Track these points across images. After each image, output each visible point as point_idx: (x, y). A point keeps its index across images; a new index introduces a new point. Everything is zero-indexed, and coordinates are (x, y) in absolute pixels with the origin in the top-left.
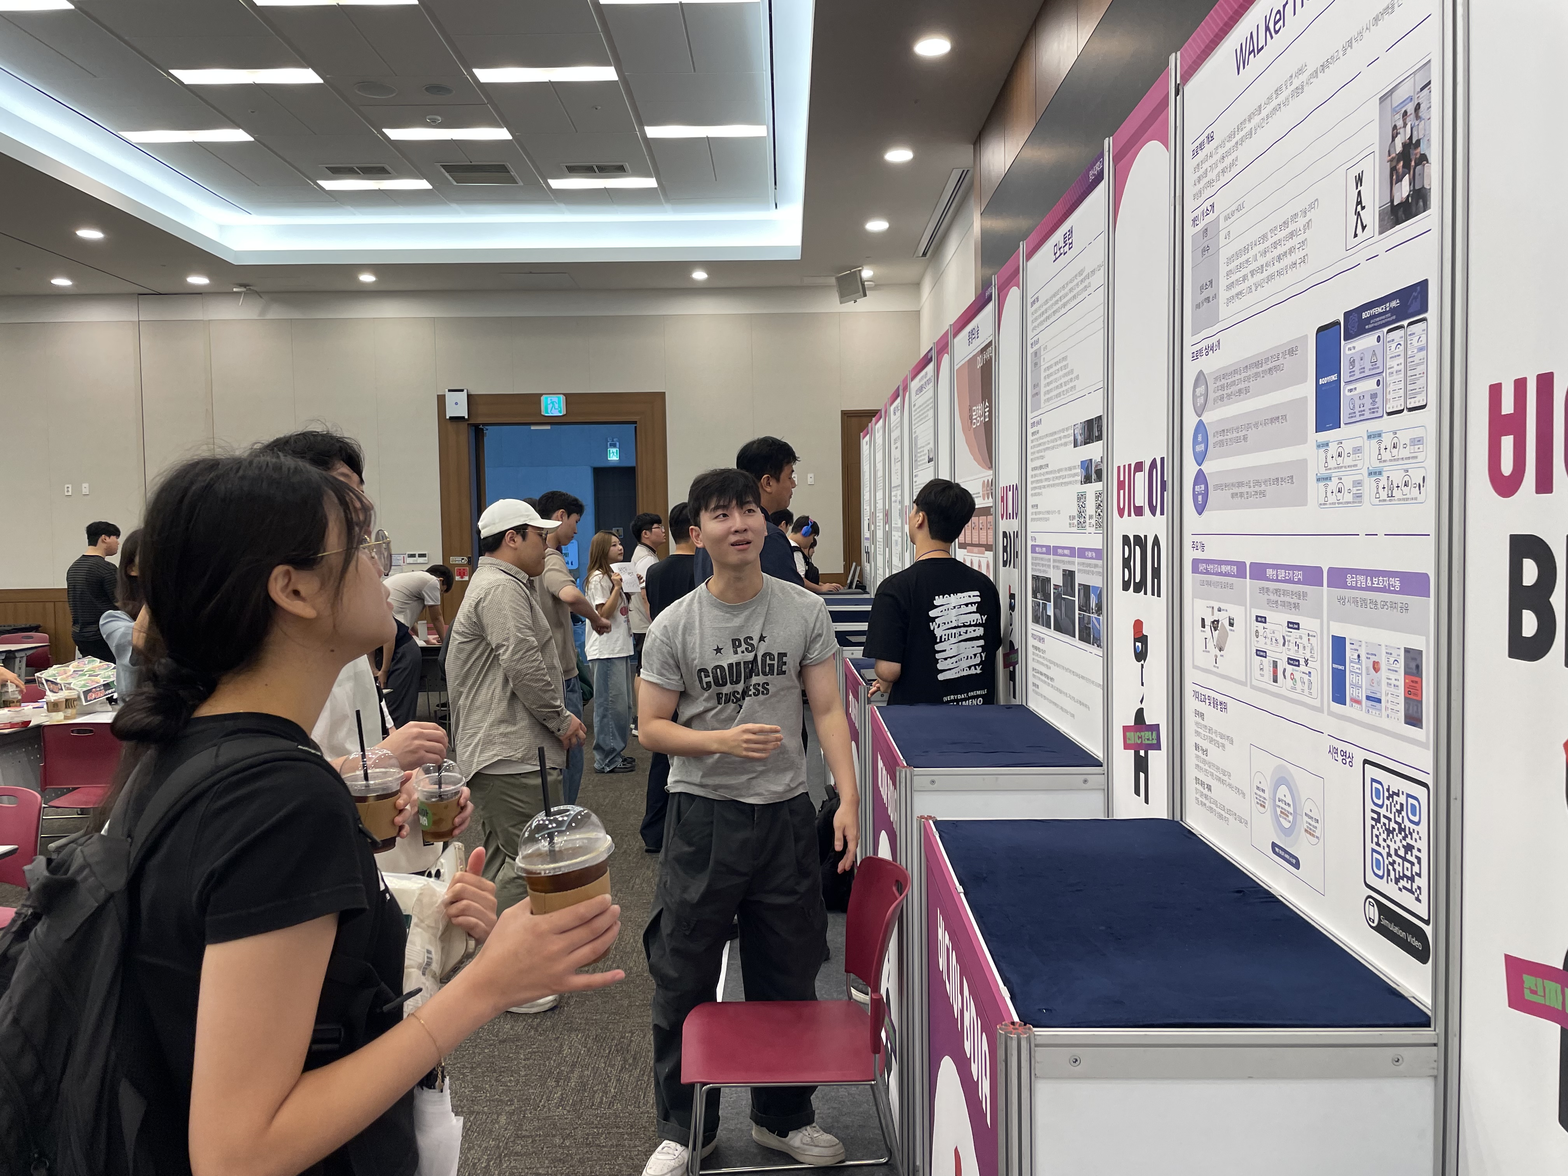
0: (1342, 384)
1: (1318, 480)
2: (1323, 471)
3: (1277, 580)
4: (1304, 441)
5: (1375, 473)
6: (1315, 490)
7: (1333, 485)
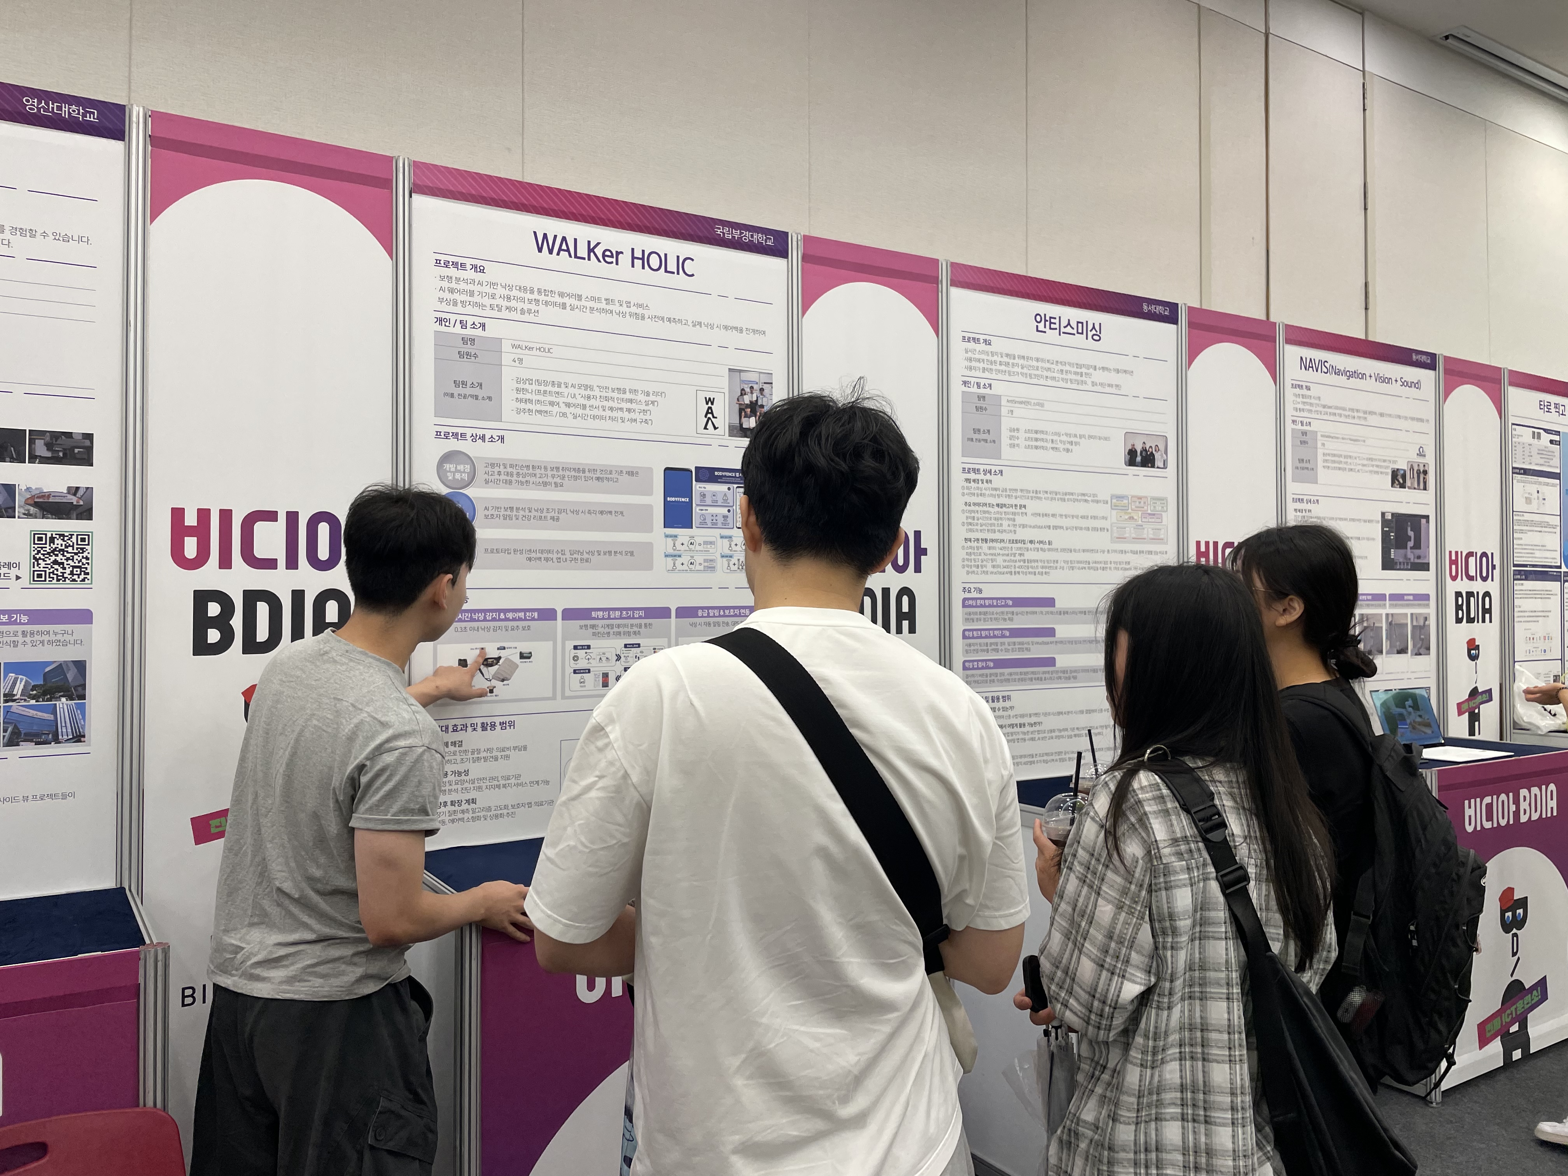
0: (694, 505)
1: (666, 556)
2: (670, 551)
3: (609, 618)
4: (650, 530)
5: (727, 556)
6: (660, 562)
7: (685, 559)
